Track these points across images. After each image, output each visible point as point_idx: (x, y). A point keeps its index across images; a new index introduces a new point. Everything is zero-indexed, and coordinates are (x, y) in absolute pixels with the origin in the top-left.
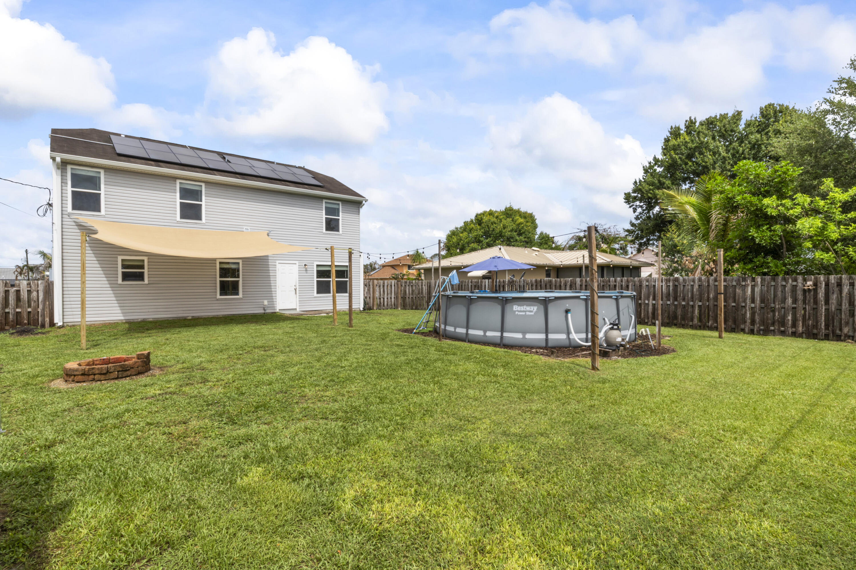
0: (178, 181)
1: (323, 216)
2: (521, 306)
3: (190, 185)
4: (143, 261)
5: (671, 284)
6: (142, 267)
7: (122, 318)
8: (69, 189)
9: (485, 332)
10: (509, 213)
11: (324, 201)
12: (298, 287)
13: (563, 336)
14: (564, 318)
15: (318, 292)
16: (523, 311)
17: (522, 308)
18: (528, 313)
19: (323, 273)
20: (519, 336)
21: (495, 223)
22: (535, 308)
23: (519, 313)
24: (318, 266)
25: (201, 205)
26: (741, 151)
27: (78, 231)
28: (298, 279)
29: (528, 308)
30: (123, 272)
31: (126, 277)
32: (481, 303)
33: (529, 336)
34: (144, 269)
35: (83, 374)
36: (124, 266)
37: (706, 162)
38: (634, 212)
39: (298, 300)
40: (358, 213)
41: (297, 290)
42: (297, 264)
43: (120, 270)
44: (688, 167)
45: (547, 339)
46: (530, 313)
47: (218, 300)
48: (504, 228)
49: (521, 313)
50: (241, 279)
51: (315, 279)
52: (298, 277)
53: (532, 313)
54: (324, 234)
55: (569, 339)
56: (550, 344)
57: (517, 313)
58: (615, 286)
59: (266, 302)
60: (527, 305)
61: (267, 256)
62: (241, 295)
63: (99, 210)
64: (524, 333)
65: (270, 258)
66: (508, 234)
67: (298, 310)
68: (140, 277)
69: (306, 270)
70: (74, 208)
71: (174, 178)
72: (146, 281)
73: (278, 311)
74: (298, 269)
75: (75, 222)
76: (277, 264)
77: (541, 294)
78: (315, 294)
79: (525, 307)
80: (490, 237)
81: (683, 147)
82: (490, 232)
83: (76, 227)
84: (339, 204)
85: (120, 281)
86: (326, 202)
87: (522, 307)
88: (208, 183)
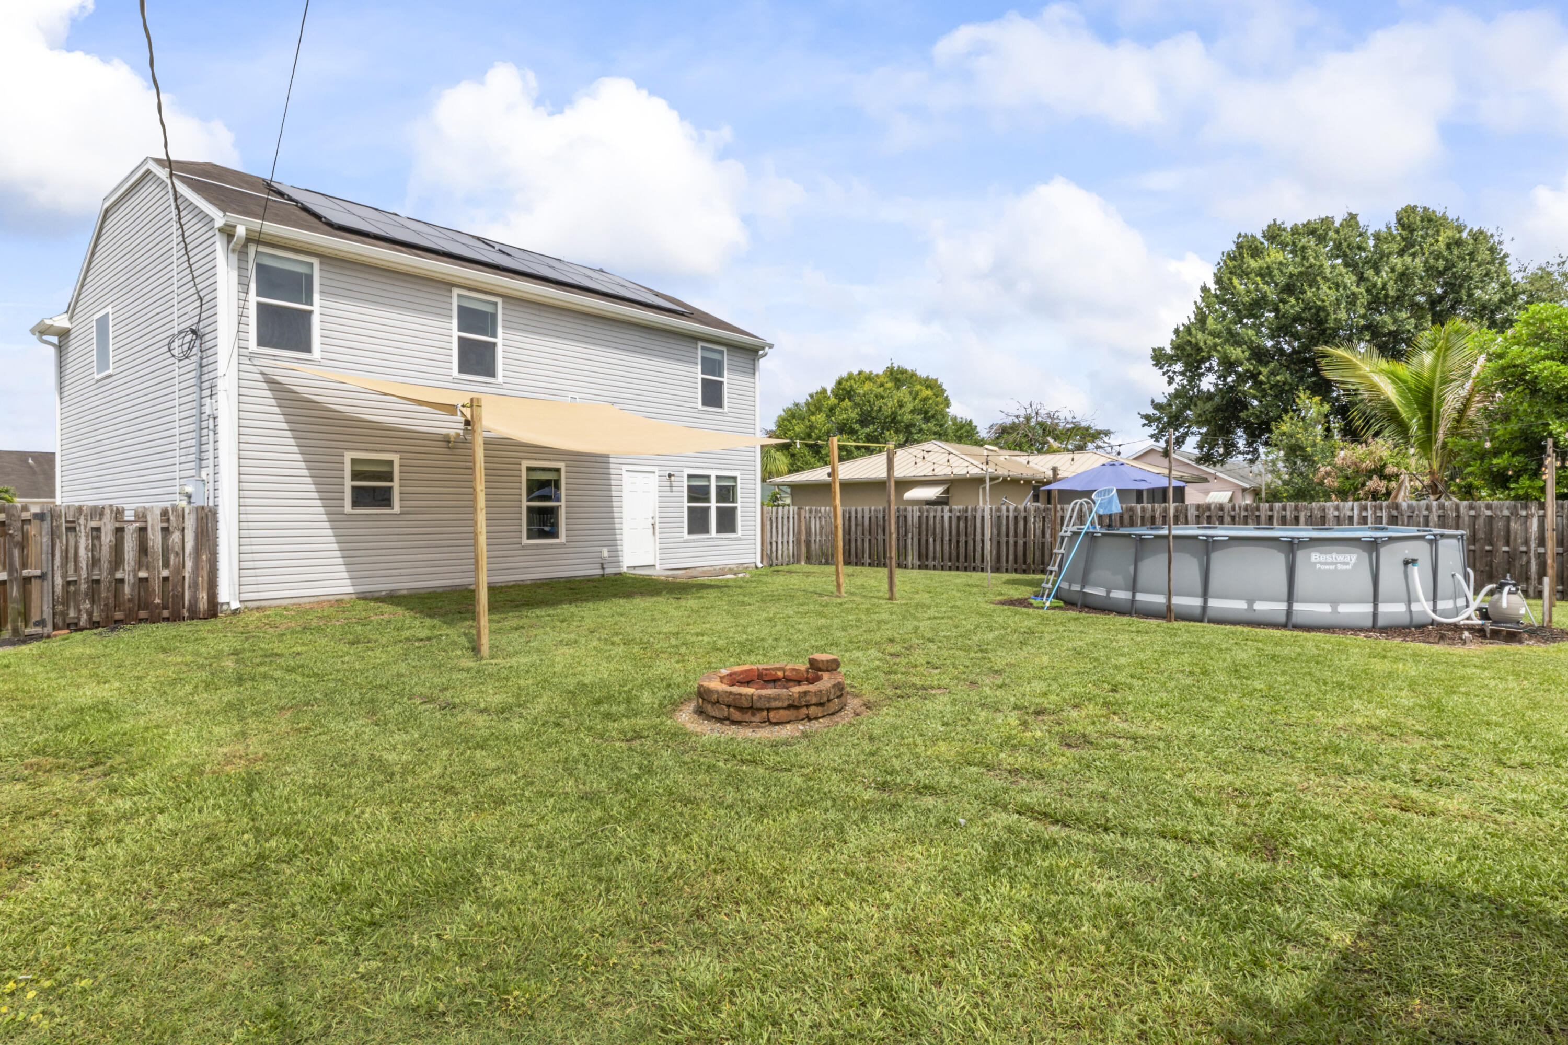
0: (456, 292)
1: (697, 374)
2: (1326, 553)
3: (478, 301)
4: (391, 463)
5: (1384, 514)
6: (389, 477)
7: (350, 589)
8: (253, 299)
9: (1251, 602)
10: (898, 377)
11: (700, 344)
12: (657, 520)
13: (1401, 608)
14: (1402, 576)
15: (690, 532)
16: (1332, 563)
17: (1328, 558)
18: (1340, 567)
19: (698, 493)
20: (1325, 609)
21: (883, 397)
22: (1354, 558)
23: (1323, 567)
24: (690, 477)
25: (495, 344)
26: (1379, 285)
27: (268, 394)
28: (657, 505)
29: (1341, 558)
30: (354, 488)
31: (362, 497)
32: (1236, 551)
33: (1343, 609)
34: (391, 480)
35: (790, 707)
36: (356, 475)
37: (1323, 301)
38: (1170, 383)
39: (658, 546)
40: (753, 371)
41: (657, 526)
42: (657, 473)
43: (348, 484)
44: (1287, 306)
45: (1375, 615)
46: (1345, 567)
47: (524, 548)
48: (901, 406)
49: (1327, 567)
50: (563, 504)
51: (686, 505)
52: (657, 499)
53: (1349, 567)
54: (700, 412)
55: (1410, 611)
56: (1381, 622)
57: (1318, 566)
58: (1271, 518)
59: (606, 554)
60: (1338, 553)
61: (607, 456)
62: (562, 538)
63: (307, 348)
64: (1334, 602)
65: (612, 460)
66: (907, 417)
67: (658, 567)
68: (382, 498)
69: (671, 486)
70: (261, 342)
71: (449, 285)
72: (397, 508)
73: (625, 570)
74: (657, 484)
75: (262, 373)
76: (624, 473)
77: (1366, 534)
78: (686, 536)
79: (1334, 555)
80: (873, 423)
81: (1276, 272)
82: (874, 414)
83: (264, 385)
84: (721, 352)
85: (348, 508)
86: (703, 348)
87: (1328, 556)
88: (510, 299)
